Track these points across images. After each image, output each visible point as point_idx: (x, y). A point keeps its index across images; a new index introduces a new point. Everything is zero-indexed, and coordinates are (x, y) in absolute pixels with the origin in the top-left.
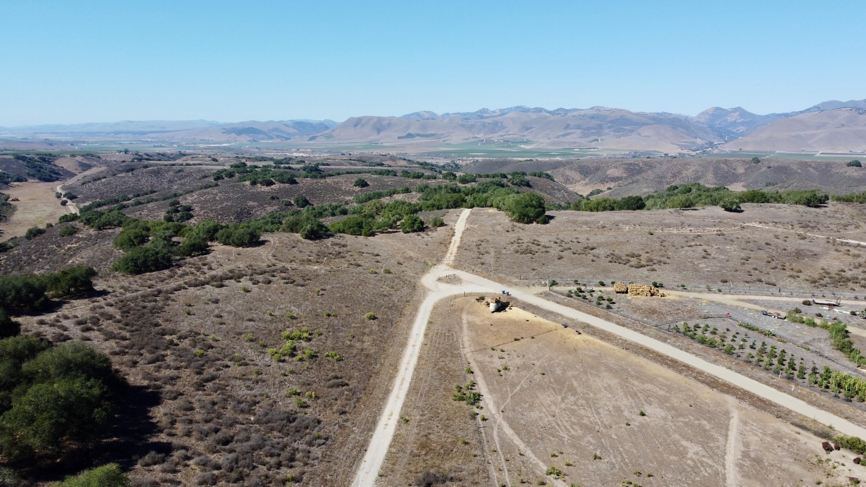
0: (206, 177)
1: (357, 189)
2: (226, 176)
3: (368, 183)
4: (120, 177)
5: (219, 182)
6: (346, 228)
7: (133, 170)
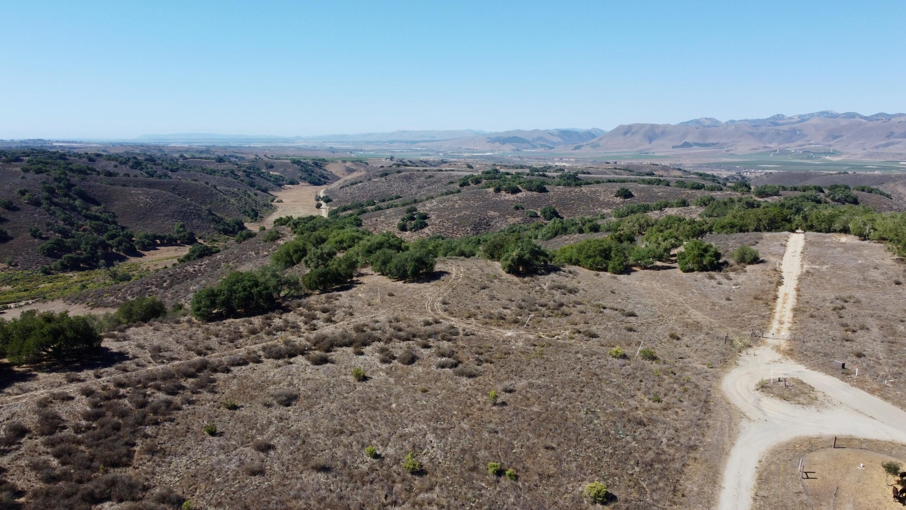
0: (453, 183)
1: (619, 200)
2: (473, 183)
3: (633, 193)
4: (374, 182)
5: (465, 189)
6: (582, 258)
7: (386, 174)
